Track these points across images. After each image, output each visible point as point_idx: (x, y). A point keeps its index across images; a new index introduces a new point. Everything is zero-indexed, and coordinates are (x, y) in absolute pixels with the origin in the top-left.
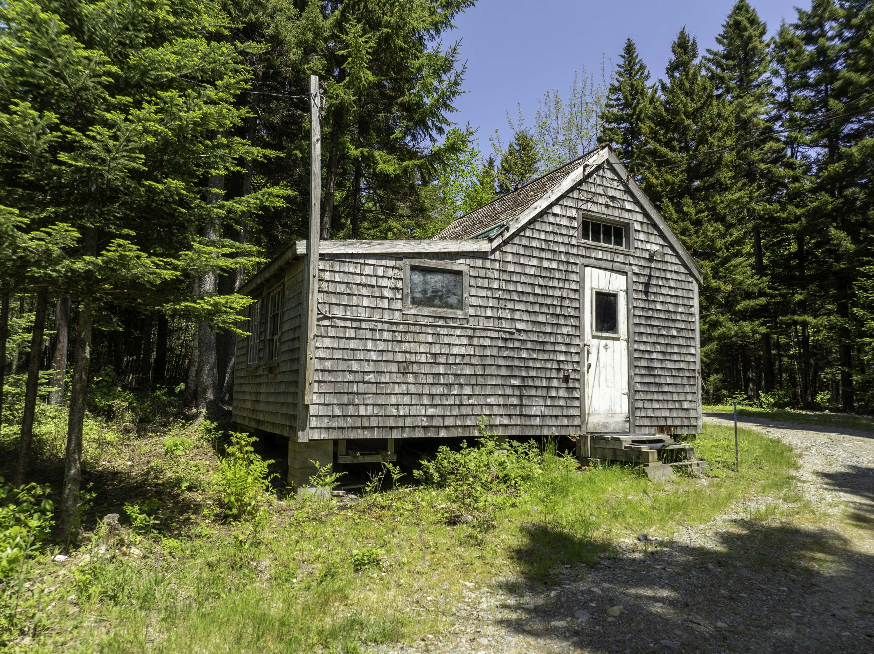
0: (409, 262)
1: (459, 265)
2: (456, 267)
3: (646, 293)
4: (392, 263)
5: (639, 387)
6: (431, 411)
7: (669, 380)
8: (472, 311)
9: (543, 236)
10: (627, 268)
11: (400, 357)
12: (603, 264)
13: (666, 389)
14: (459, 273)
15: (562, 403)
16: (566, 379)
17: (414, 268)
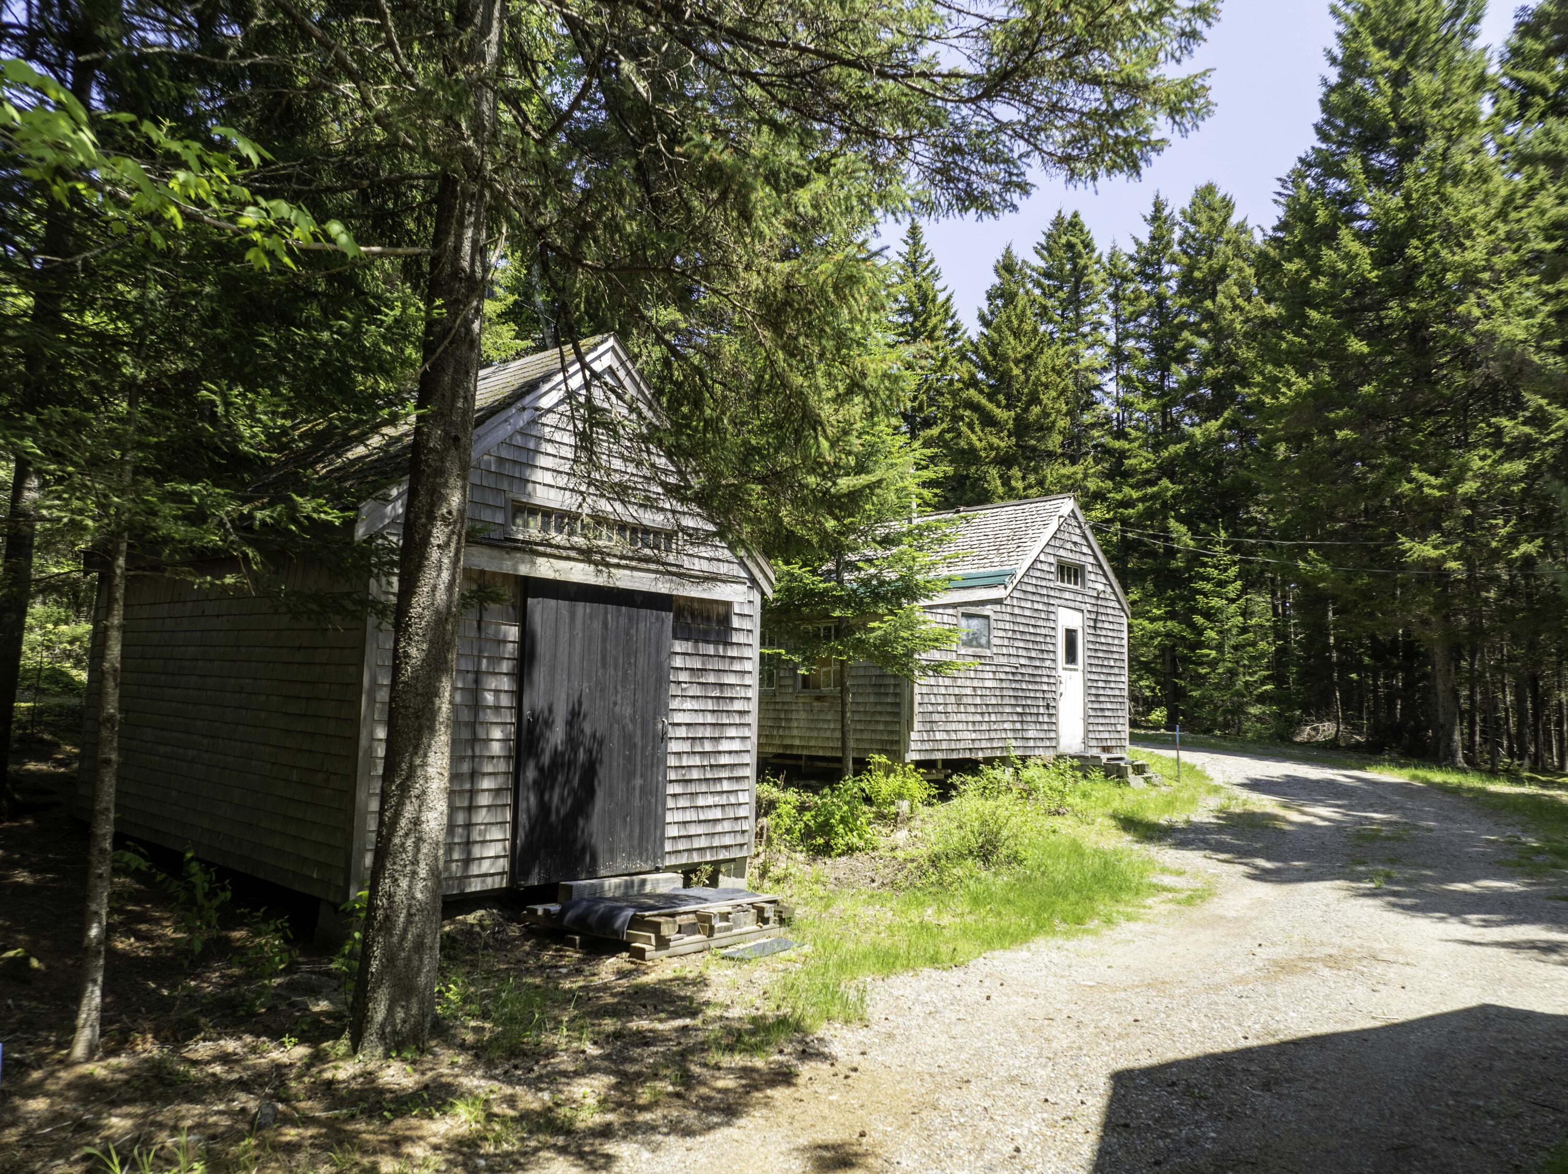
0: (961, 610)
1: (987, 610)
2: (986, 613)
3: (1095, 628)
4: (950, 611)
5: (1091, 713)
6: (974, 736)
7: (1109, 706)
8: (995, 650)
9: (1034, 581)
10: (1083, 606)
11: (957, 691)
12: (1071, 604)
13: (1107, 713)
14: (987, 617)
15: (1045, 727)
16: (1048, 707)
17: (964, 615)
